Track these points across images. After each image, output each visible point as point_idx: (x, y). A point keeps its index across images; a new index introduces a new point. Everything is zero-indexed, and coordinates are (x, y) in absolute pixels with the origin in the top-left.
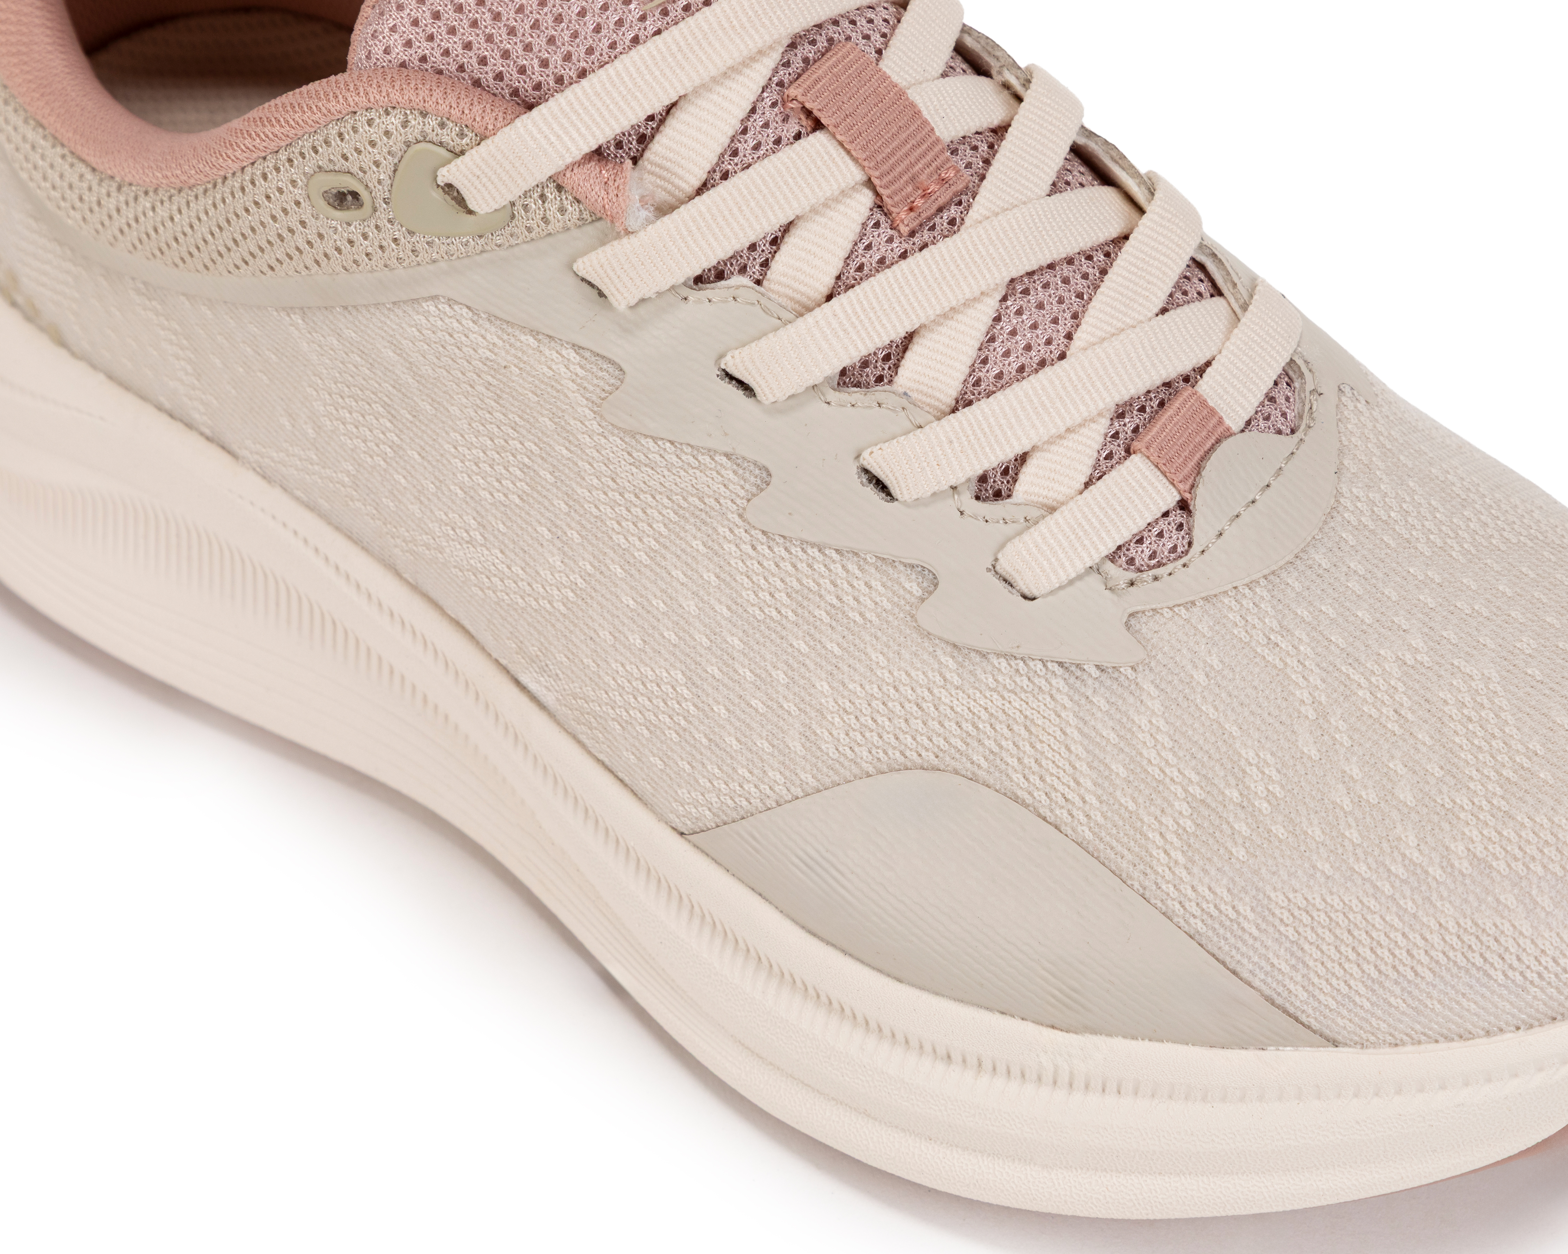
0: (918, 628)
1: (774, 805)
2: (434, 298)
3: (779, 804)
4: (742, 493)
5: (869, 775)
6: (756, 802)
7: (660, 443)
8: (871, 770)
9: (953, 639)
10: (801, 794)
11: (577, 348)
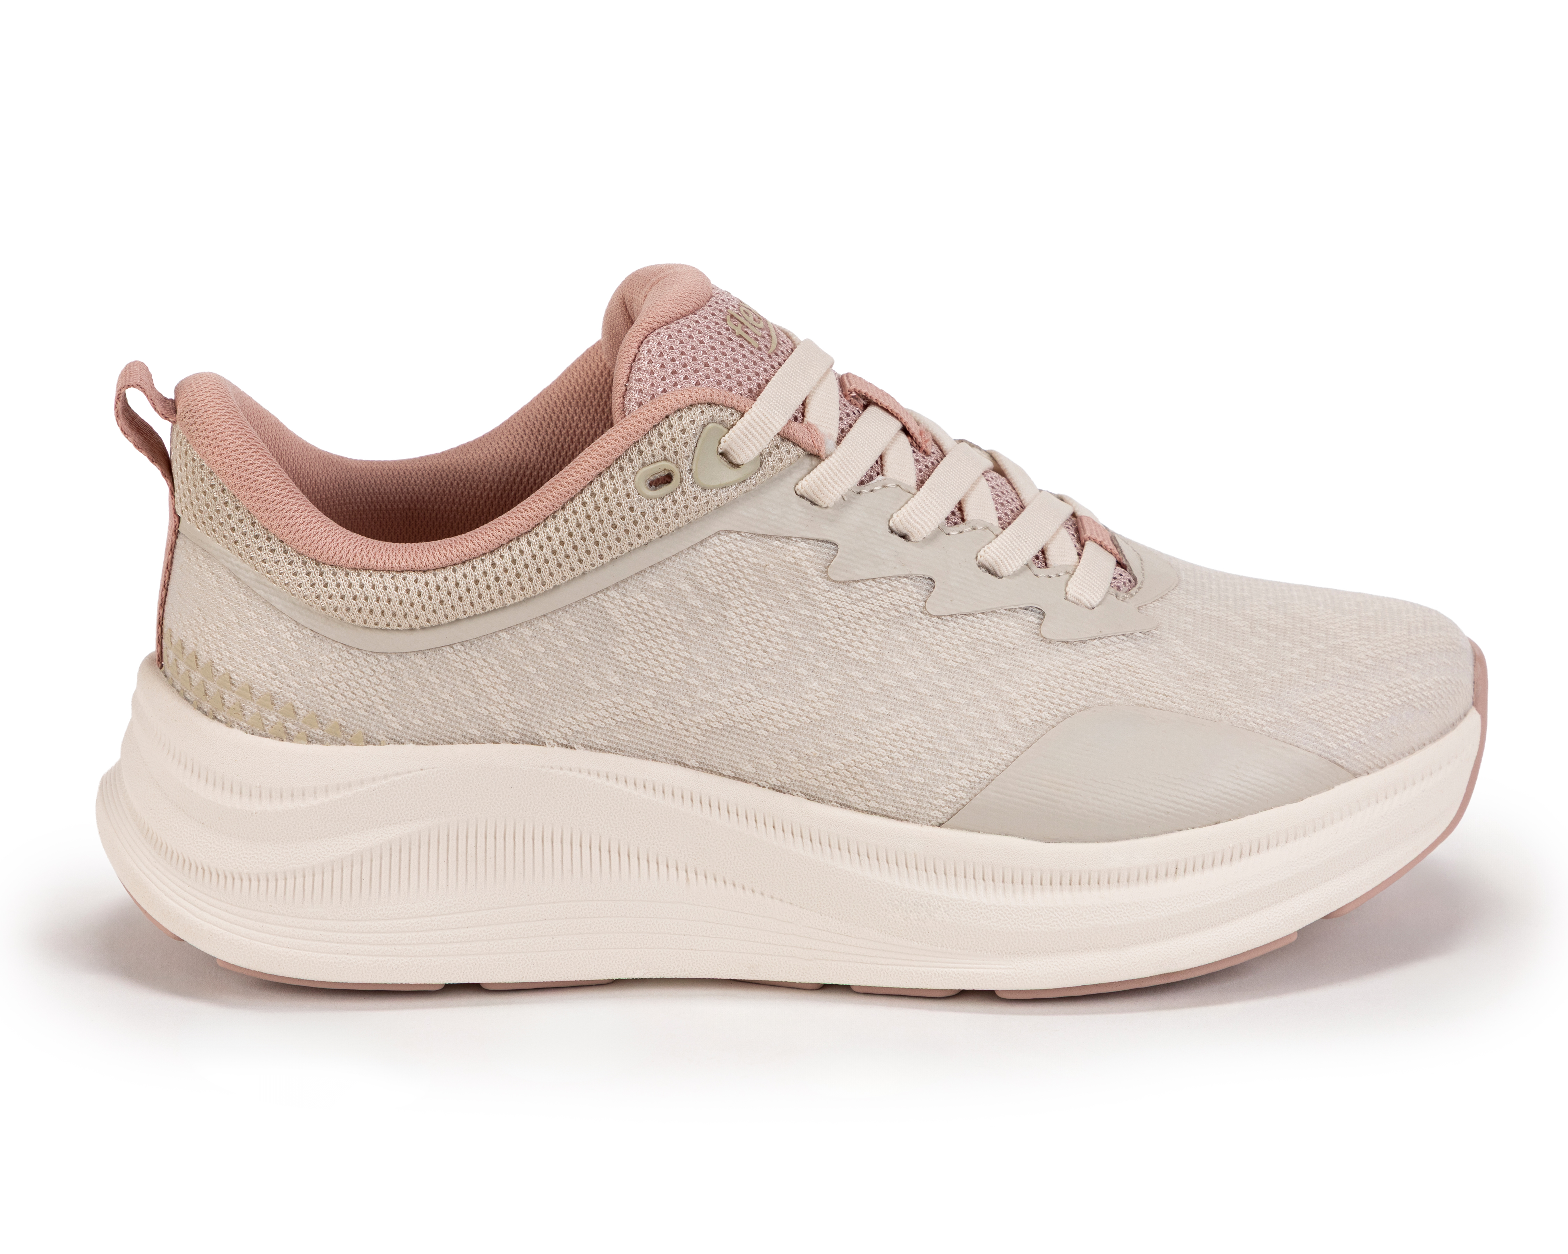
0: (1044, 639)
1: (1005, 767)
2: (718, 533)
3: (1007, 766)
4: (920, 598)
5: (1053, 727)
6: (992, 771)
7: (867, 583)
8: (1054, 723)
9: (1065, 639)
10: (1018, 753)
11: (805, 539)
